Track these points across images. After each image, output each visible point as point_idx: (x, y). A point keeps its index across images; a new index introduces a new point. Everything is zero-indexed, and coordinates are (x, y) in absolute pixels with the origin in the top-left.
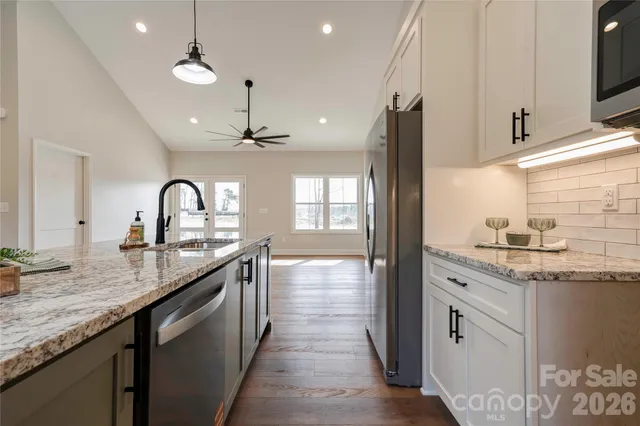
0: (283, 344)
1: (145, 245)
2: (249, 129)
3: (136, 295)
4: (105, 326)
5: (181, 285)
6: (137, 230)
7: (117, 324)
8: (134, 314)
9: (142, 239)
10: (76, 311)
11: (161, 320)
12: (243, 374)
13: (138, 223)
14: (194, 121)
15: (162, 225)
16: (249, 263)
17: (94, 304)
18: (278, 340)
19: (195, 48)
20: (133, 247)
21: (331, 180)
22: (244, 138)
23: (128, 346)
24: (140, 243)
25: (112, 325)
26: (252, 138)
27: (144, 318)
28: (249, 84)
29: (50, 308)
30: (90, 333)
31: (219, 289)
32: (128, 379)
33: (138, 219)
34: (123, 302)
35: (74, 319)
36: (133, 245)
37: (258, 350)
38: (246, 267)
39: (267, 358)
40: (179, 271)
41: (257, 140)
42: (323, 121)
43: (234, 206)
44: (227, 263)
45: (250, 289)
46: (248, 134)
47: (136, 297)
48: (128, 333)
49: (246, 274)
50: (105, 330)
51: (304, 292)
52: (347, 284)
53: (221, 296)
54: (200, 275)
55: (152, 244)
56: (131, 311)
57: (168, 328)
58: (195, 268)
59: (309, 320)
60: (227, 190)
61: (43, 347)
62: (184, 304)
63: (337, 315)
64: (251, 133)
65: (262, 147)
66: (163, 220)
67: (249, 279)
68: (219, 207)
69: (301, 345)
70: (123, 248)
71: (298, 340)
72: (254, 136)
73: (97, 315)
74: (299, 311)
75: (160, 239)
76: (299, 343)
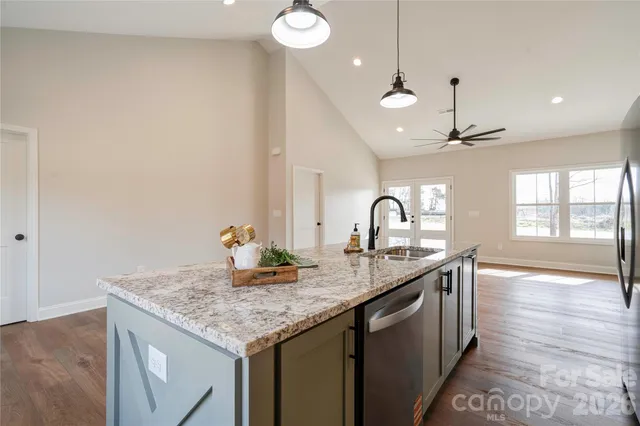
0: (492, 365)
1: (361, 251)
2: (455, 129)
3: (355, 295)
4: (340, 312)
5: (384, 291)
6: (355, 239)
7: (345, 312)
8: (355, 307)
9: (359, 246)
10: (325, 299)
11: (371, 315)
12: (443, 379)
13: (355, 233)
14: (400, 130)
15: (373, 233)
16: (449, 274)
17: (333, 296)
18: (484, 358)
19: (399, 78)
20: (353, 251)
21: (571, 173)
22: (450, 140)
23: (351, 328)
24: (357, 249)
25: (343, 312)
26: (459, 139)
27: (360, 311)
28: (455, 82)
29: (313, 295)
30: (333, 315)
31: (417, 297)
32: (351, 350)
33: (356, 230)
34: (348, 299)
35: (325, 304)
36: (352, 250)
37: (460, 361)
38: (445, 278)
39: (471, 373)
40: (384, 279)
41: (464, 139)
42: (557, 100)
43: (442, 206)
44: (425, 274)
45: (450, 299)
46: (454, 135)
47: (355, 296)
48: (351, 319)
49: (445, 285)
50: (340, 314)
51: (526, 313)
52: (596, 314)
53: (418, 303)
54: (400, 283)
55: (366, 250)
56: (353, 305)
57: (376, 322)
58: (396, 277)
59: (527, 348)
60: (435, 189)
61: (314, 317)
62: (387, 304)
63: (573, 351)
64: (458, 133)
65: (471, 145)
66: (373, 230)
67: (449, 290)
68: (426, 207)
69: (517, 373)
70: (347, 252)
71: (511, 366)
72: (460, 137)
73: (335, 304)
74: (515, 332)
75: (371, 246)
76: (512, 369)
